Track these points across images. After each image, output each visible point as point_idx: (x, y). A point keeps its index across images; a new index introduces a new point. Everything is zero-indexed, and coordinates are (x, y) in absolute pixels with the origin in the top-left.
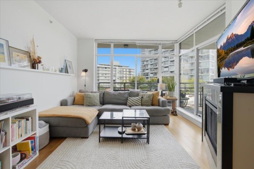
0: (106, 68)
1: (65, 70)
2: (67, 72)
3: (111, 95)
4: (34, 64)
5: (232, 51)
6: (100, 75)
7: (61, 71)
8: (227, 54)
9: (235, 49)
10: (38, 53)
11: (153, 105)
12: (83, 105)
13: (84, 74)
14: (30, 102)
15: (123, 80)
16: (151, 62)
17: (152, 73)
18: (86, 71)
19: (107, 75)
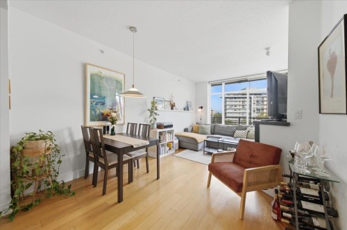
0: (235, 98)
1: (187, 109)
2: (188, 110)
4: (172, 107)
6: (228, 107)
7: (185, 110)
10: (174, 101)
12: (198, 133)
13: (200, 110)
14: (171, 126)
15: (263, 113)
18: (202, 108)
19: (238, 107)
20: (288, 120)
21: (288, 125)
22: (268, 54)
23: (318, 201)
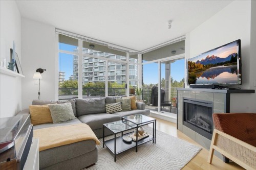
3: (86, 103)
5: (212, 66)
8: (207, 68)
9: (215, 65)
11: (132, 109)
12: (51, 123)
13: (39, 75)
16: (86, 66)
17: (87, 78)
18: (40, 71)
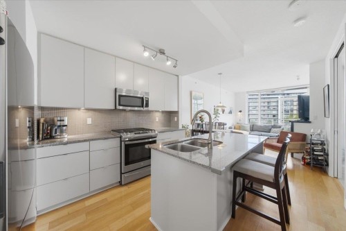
2: (232, 113)
6: (251, 108)
13: (239, 113)
18: (240, 111)
20: (310, 120)
21: (310, 122)
22: (298, 79)
23: (321, 151)
